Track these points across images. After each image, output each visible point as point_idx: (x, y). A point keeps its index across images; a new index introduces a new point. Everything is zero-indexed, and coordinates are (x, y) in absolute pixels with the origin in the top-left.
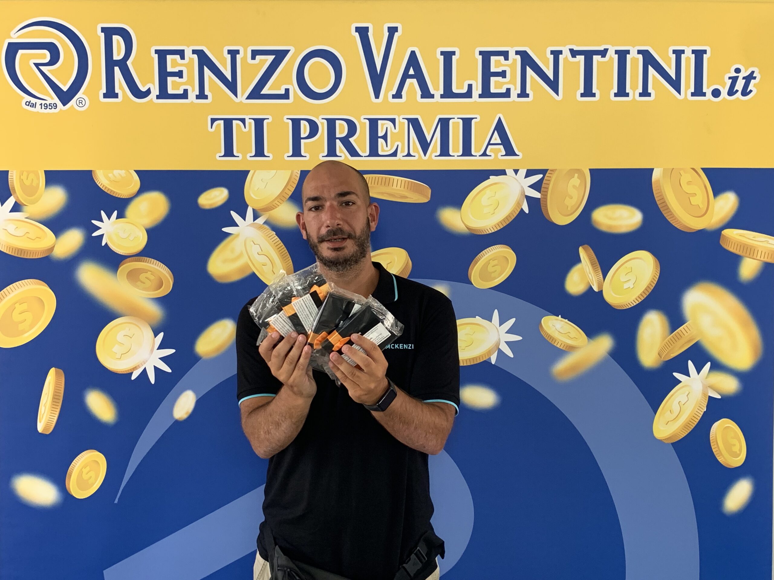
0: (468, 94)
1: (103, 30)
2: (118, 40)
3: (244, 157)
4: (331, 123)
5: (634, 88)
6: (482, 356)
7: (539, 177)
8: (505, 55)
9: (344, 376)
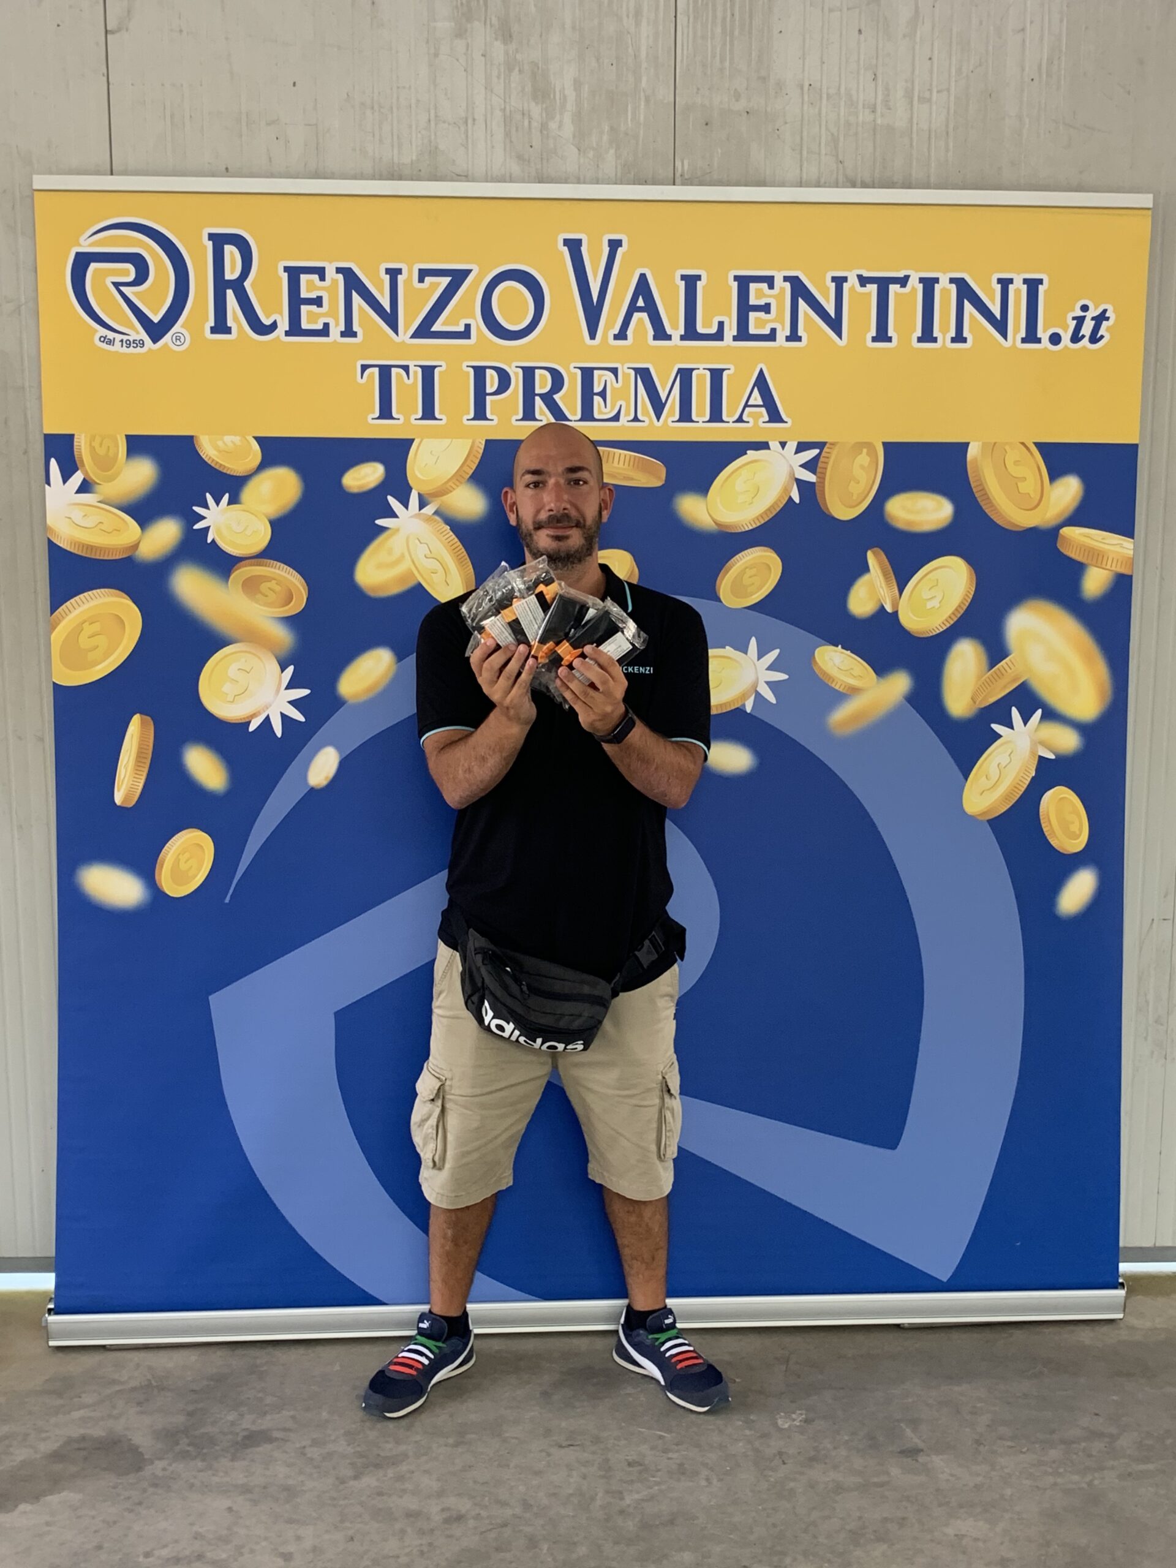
0: (719, 336)
1: (211, 236)
2: (231, 253)
3: (407, 420)
4: (529, 373)
5: (944, 332)
6: (733, 701)
7: (816, 452)
8: (770, 281)
9: (574, 696)
